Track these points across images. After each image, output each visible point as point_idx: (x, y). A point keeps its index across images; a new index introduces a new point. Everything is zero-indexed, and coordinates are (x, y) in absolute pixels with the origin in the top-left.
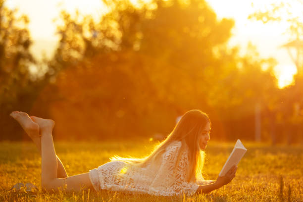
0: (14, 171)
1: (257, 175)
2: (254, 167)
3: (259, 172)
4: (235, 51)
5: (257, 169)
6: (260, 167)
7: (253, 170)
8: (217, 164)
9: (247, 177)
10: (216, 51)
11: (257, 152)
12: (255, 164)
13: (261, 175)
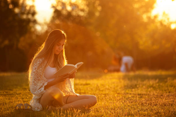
0: (21, 93)
1: (168, 94)
2: (166, 88)
3: (169, 92)
4: (156, 17)
5: (168, 90)
6: (170, 89)
7: (165, 90)
8: (144, 87)
9: (162, 96)
10: (145, 17)
11: (169, 78)
12: (167, 87)
13: (170, 94)
